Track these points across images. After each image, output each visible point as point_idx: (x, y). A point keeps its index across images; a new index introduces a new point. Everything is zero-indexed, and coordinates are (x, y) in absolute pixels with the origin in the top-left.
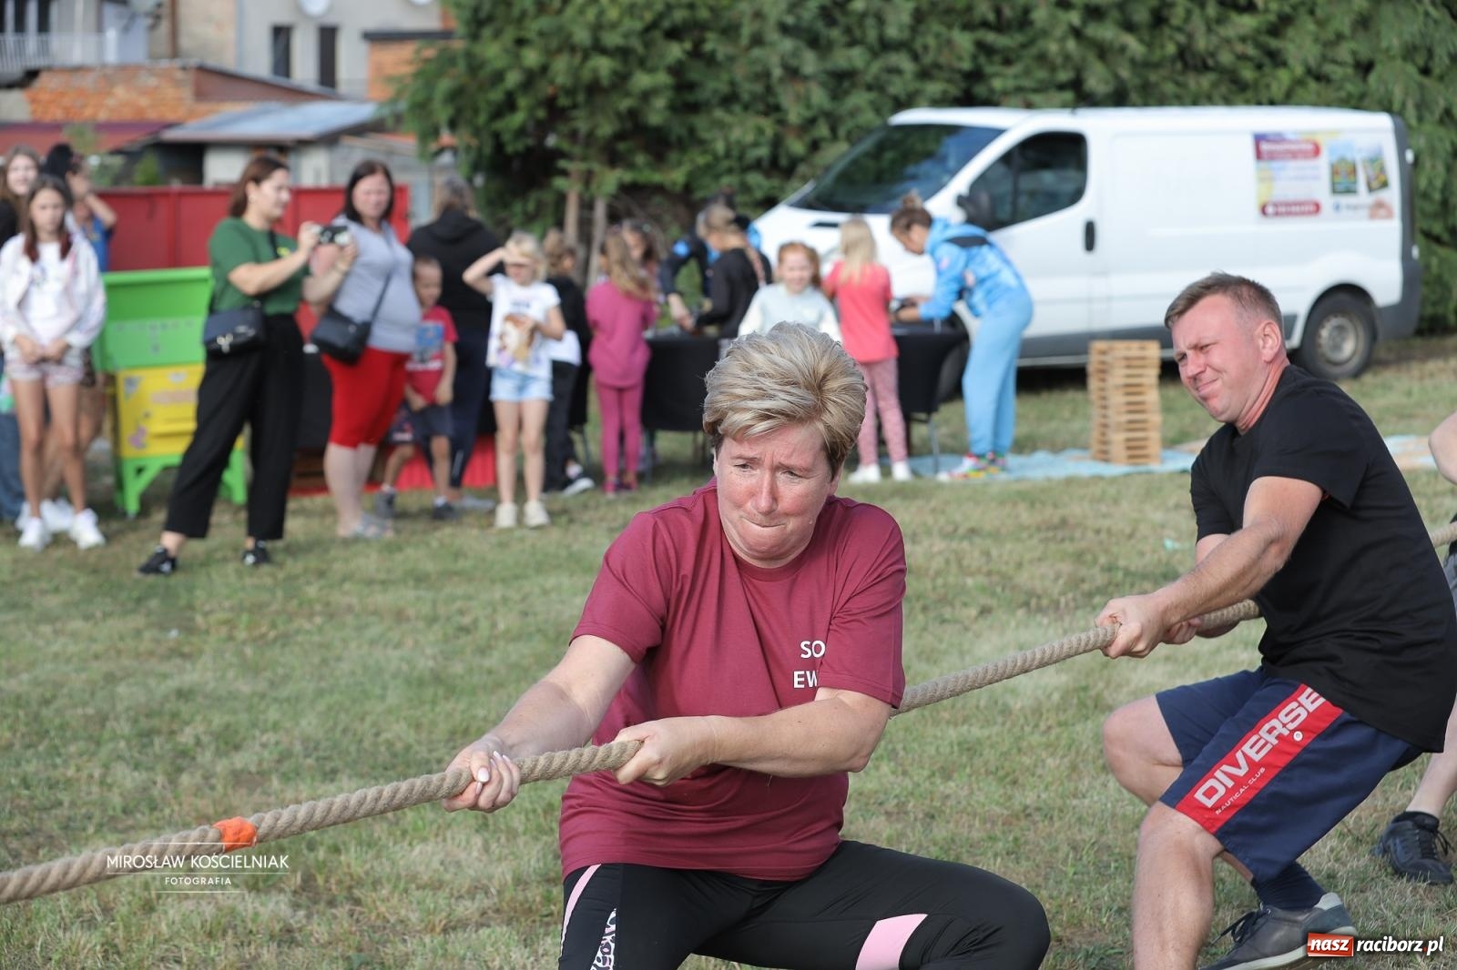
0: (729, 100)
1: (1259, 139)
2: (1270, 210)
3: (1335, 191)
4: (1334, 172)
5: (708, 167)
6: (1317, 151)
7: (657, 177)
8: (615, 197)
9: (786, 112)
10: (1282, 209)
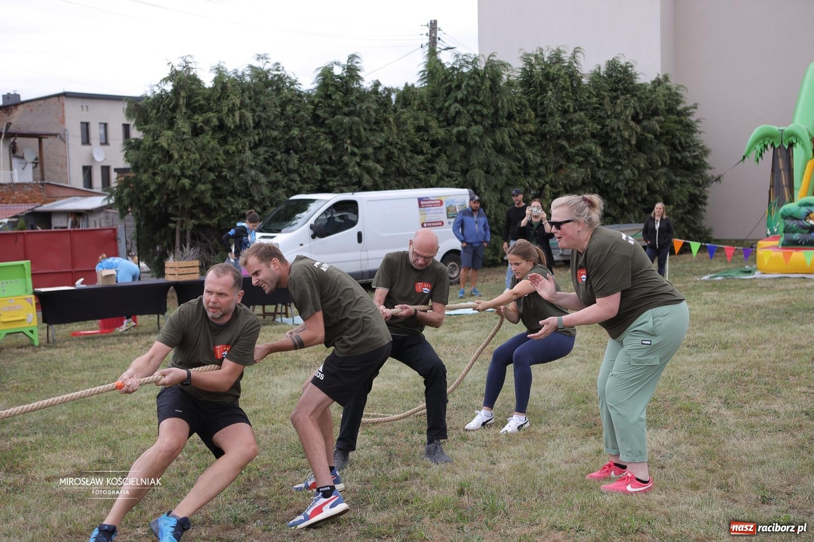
0: (233, 193)
1: (420, 200)
2: (425, 225)
3: (448, 217)
4: (448, 211)
5: (226, 218)
6: (441, 203)
7: (207, 222)
8: (193, 229)
9: (254, 197)
10: (429, 225)
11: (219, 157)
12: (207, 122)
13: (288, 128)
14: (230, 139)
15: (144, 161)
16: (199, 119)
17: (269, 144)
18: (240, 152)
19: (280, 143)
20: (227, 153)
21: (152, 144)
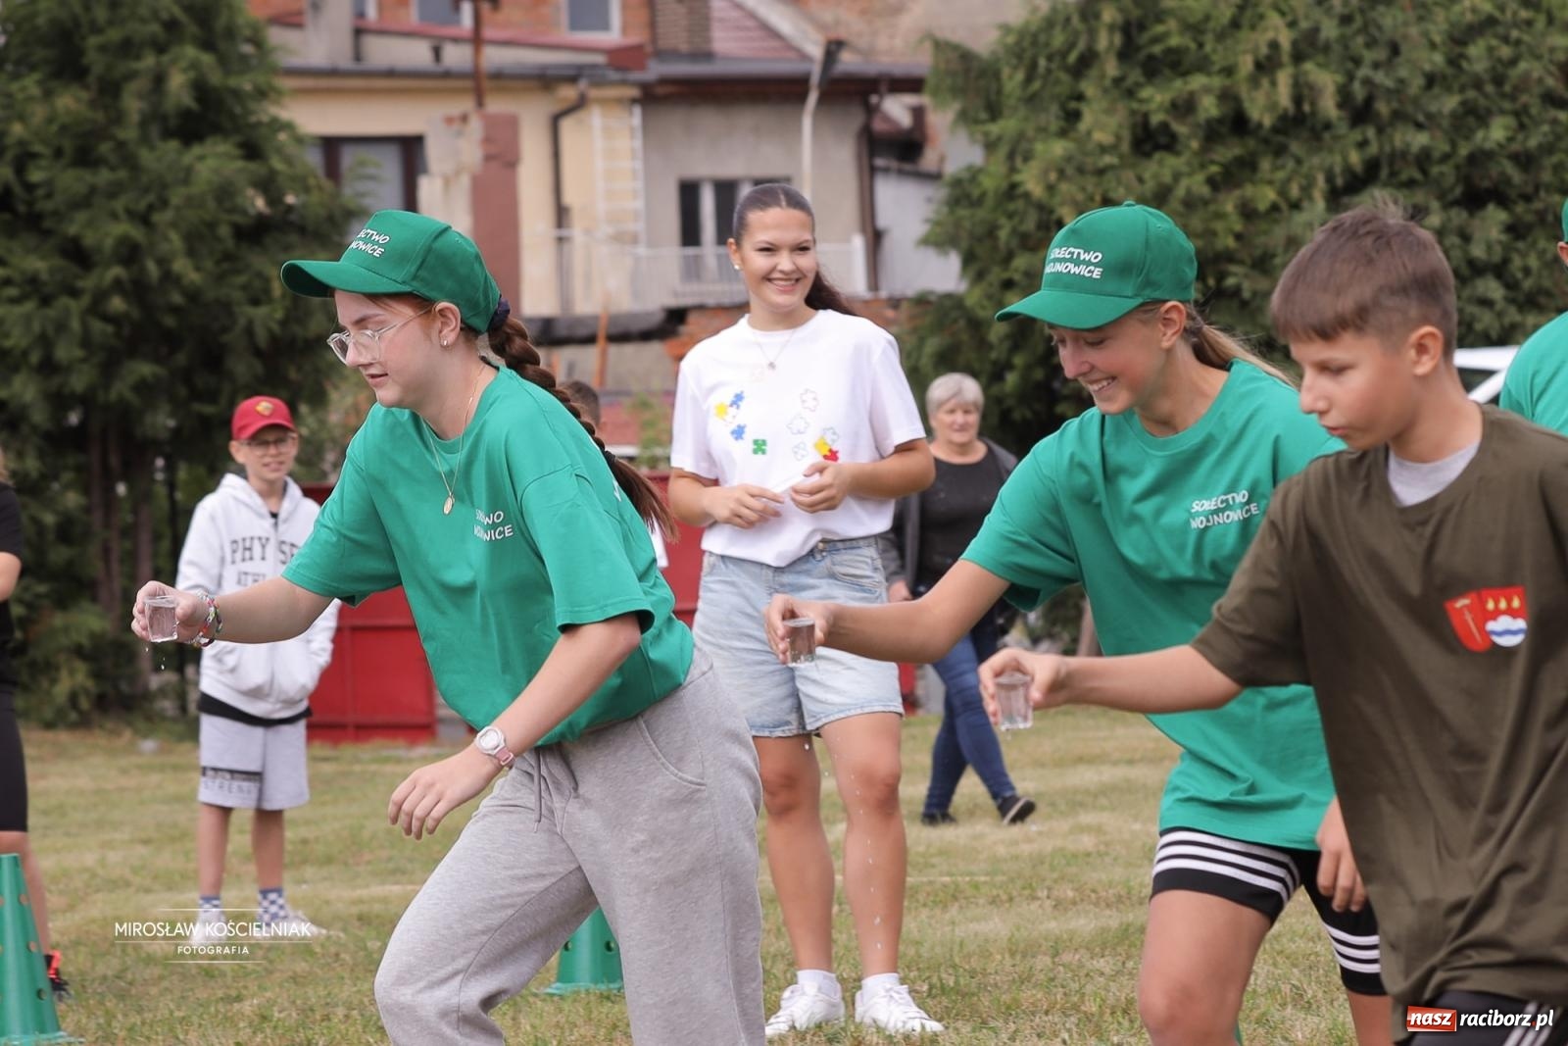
11: (1219, 226)
12: (1184, 107)
13: (1474, 115)
14: (1265, 164)
15: (980, 240)
16: (1156, 98)
17: (1404, 176)
18: (1296, 206)
19: (1442, 174)
20: (1248, 212)
21: (1004, 185)
